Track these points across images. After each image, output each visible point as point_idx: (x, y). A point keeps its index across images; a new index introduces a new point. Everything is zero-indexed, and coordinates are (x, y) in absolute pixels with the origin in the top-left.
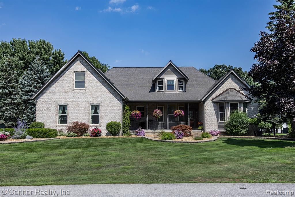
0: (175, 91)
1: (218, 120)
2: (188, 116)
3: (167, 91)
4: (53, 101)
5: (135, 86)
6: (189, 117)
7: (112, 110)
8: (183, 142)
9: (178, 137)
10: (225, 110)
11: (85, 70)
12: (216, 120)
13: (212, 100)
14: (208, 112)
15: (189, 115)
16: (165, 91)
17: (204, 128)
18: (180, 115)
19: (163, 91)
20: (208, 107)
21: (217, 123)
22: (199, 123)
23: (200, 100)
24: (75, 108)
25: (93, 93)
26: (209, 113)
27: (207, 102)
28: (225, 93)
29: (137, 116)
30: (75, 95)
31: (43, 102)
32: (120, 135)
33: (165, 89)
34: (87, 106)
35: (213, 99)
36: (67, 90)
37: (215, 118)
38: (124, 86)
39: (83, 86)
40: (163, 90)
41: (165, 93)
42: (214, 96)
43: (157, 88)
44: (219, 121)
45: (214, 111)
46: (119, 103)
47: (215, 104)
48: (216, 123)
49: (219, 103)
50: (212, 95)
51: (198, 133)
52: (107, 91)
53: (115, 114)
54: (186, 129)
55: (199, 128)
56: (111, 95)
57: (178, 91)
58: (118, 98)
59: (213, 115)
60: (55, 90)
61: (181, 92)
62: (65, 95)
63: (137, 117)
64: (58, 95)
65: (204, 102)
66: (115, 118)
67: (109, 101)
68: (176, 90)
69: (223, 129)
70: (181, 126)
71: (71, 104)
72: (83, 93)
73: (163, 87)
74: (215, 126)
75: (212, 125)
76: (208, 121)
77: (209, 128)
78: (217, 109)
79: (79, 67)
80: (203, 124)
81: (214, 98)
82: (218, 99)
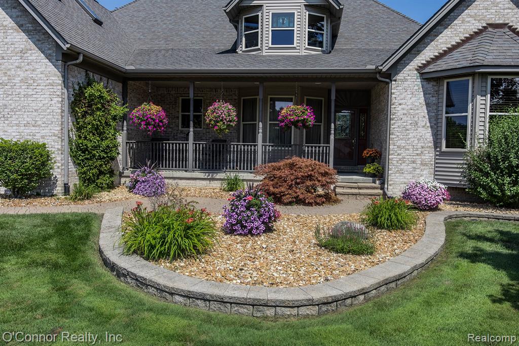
0: (294, 48)
1: (437, 144)
2: (330, 128)
3: (270, 48)
5: (188, 42)
6: (333, 132)
8: (222, 301)
9: (243, 227)
10: (470, 106)
12: (431, 145)
13: (420, 69)
14: (402, 112)
15: (333, 125)
16: (264, 48)
17: (383, 168)
18: (298, 121)
19: (259, 50)
20: (402, 96)
21: (432, 155)
22: (365, 153)
23: (374, 67)
26: (405, 118)
27: (400, 76)
28: (475, 42)
29: (148, 124)
32: (55, 192)
33: (264, 42)
35: (425, 66)
37: (428, 135)
38: (156, 41)
40: (259, 47)
41: (264, 54)
42: (428, 53)
43: (241, 41)
44: (441, 147)
45: (424, 111)
46: (51, 68)
47: (429, 86)
48: (429, 155)
49: (446, 81)
50: (419, 52)
51: (360, 188)
52: (9, 22)
53: (36, 110)
54: (310, 177)
55: (367, 170)
57: (307, 49)
58: (49, 49)
59: (421, 124)
61: (316, 51)
63: (151, 127)
65: (389, 75)
66: (39, 126)
68: (301, 46)
69: (457, 179)
70: (292, 166)
73: (260, 36)
74: (426, 165)
75: (414, 162)
76: (398, 147)
77: (401, 172)
78: (437, 104)
80: (381, 155)
81: (429, 63)
82: (442, 65)
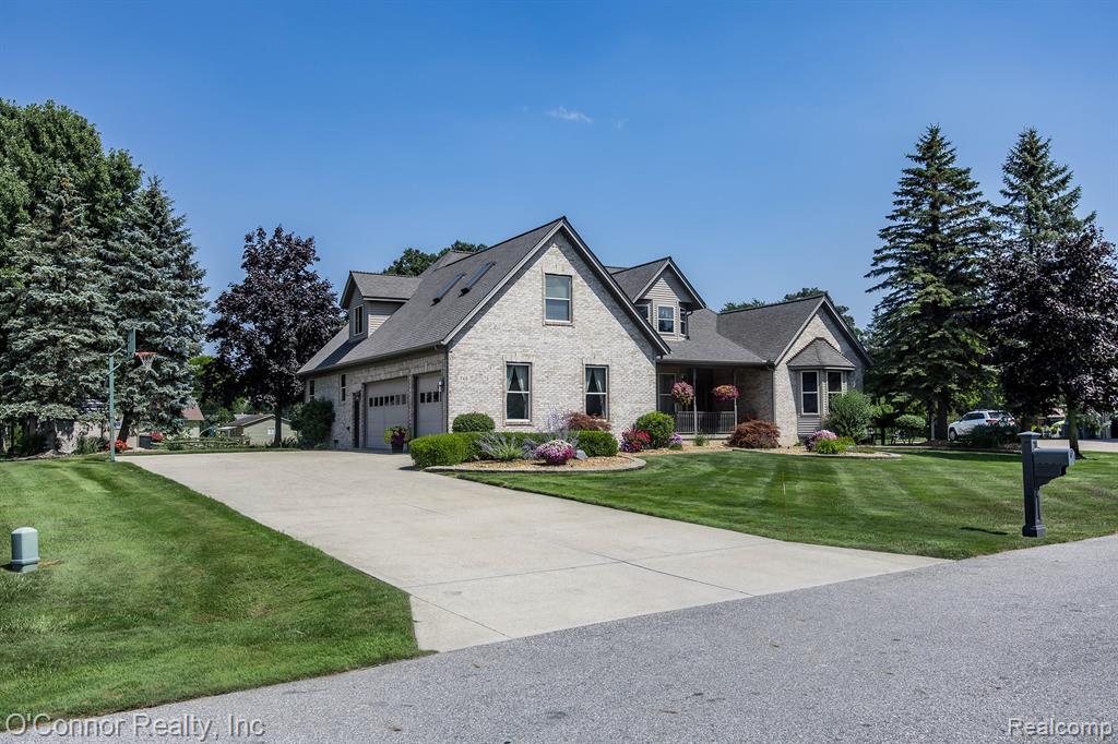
4: (493, 353)
7: (636, 382)
10: (818, 387)
11: (571, 271)
12: (796, 410)
13: (787, 363)
24: (550, 373)
25: (592, 335)
26: (782, 394)
27: (778, 368)
28: (811, 348)
30: (549, 340)
31: (466, 355)
34: (578, 371)
35: (790, 362)
36: (527, 325)
37: (793, 404)
39: (568, 315)
45: (790, 390)
46: (650, 364)
47: (793, 374)
49: (802, 372)
52: (624, 332)
56: (631, 345)
58: (649, 352)
59: (790, 398)
60: (498, 321)
62: (524, 338)
64: (506, 337)
67: (629, 358)
71: (541, 363)
72: (570, 333)
78: (798, 386)
79: (555, 261)
81: (791, 360)
82: (798, 363)
